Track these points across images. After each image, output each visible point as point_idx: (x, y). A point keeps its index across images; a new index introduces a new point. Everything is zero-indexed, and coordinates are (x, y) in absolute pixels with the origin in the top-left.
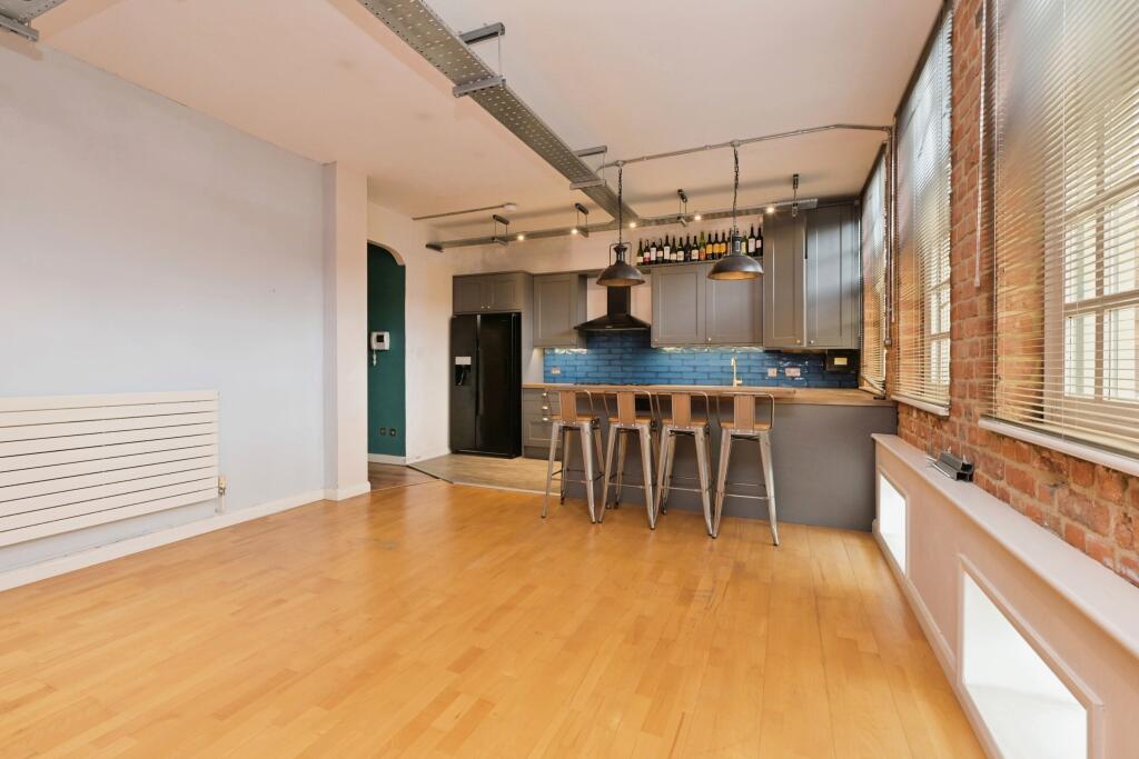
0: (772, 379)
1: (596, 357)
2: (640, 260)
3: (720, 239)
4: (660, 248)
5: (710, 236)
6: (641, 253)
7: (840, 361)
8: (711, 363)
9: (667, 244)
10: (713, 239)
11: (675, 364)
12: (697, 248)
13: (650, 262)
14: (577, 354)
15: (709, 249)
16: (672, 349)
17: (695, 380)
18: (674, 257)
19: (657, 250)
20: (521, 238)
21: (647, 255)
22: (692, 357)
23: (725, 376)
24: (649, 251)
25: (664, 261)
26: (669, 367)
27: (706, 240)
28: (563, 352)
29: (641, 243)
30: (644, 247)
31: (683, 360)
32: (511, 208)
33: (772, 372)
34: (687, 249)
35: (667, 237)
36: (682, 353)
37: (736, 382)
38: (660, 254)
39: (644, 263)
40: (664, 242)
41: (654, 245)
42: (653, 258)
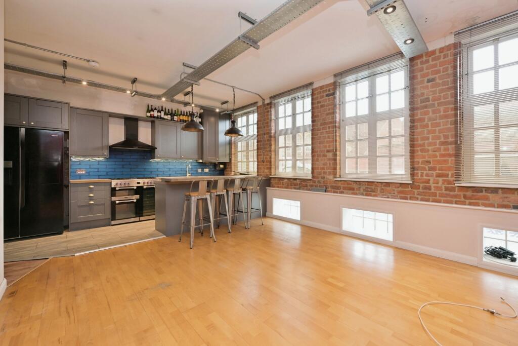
0: (200, 173)
1: (113, 163)
2: (149, 114)
3: (185, 114)
4: (159, 111)
5: (181, 112)
6: (148, 111)
7: (222, 166)
8: (177, 167)
9: (162, 110)
10: (183, 113)
11: (160, 167)
12: (177, 116)
13: (154, 117)
14: (99, 161)
15: (181, 117)
16: (159, 160)
17: (170, 175)
18: (166, 117)
19: (158, 112)
20: (84, 83)
21: (152, 113)
22: (168, 164)
23: (182, 172)
24: (153, 111)
25: (161, 118)
26: (158, 168)
27: (180, 113)
28: (87, 159)
29: (148, 106)
30: (150, 109)
31: (164, 165)
32: (93, 64)
33: (200, 170)
34: (172, 115)
35: (162, 107)
36: (164, 162)
37: (188, 175)
38: (159, 114)
39: (151, 117)
40: (161, 109)
41: (155, 109)
42: (156, 115)
